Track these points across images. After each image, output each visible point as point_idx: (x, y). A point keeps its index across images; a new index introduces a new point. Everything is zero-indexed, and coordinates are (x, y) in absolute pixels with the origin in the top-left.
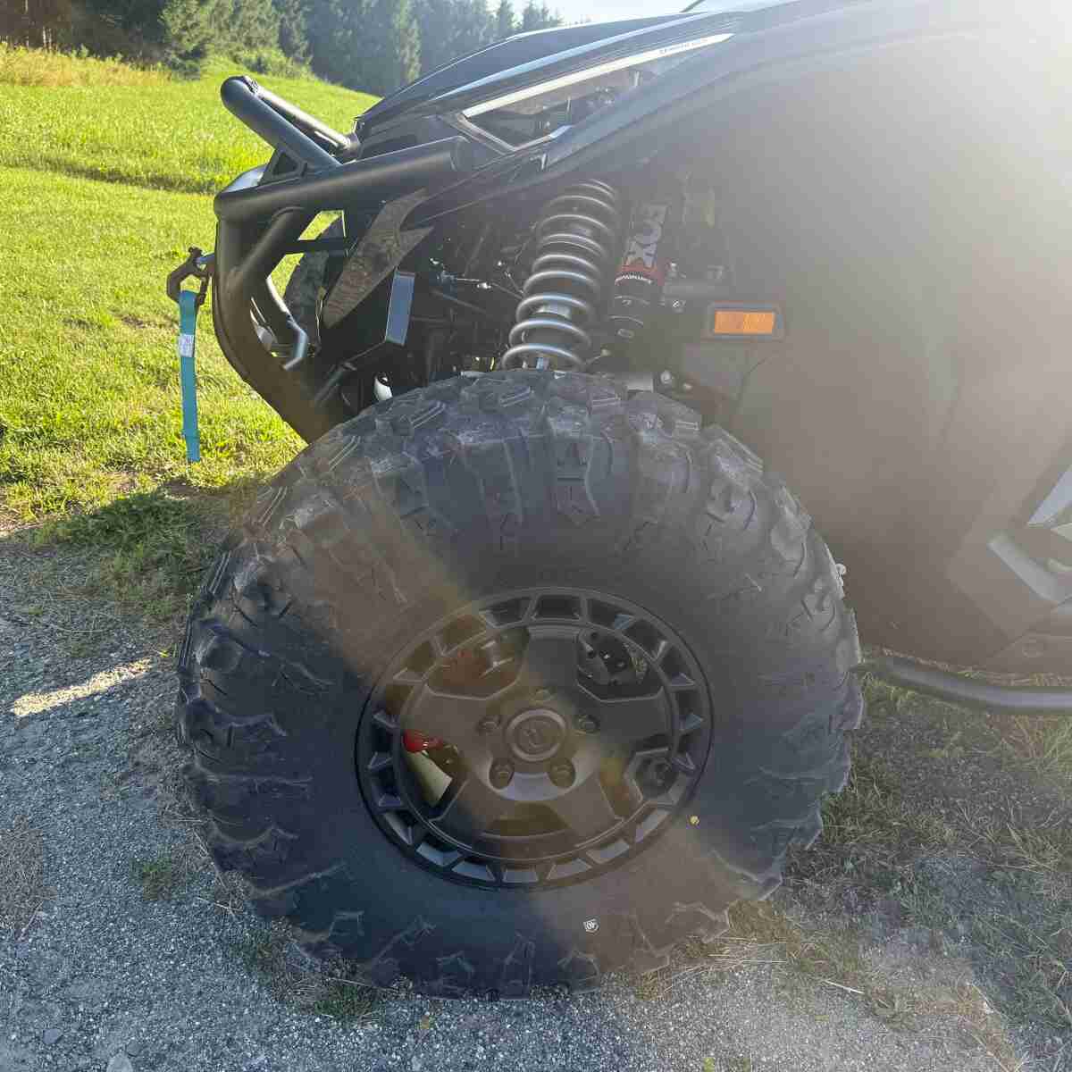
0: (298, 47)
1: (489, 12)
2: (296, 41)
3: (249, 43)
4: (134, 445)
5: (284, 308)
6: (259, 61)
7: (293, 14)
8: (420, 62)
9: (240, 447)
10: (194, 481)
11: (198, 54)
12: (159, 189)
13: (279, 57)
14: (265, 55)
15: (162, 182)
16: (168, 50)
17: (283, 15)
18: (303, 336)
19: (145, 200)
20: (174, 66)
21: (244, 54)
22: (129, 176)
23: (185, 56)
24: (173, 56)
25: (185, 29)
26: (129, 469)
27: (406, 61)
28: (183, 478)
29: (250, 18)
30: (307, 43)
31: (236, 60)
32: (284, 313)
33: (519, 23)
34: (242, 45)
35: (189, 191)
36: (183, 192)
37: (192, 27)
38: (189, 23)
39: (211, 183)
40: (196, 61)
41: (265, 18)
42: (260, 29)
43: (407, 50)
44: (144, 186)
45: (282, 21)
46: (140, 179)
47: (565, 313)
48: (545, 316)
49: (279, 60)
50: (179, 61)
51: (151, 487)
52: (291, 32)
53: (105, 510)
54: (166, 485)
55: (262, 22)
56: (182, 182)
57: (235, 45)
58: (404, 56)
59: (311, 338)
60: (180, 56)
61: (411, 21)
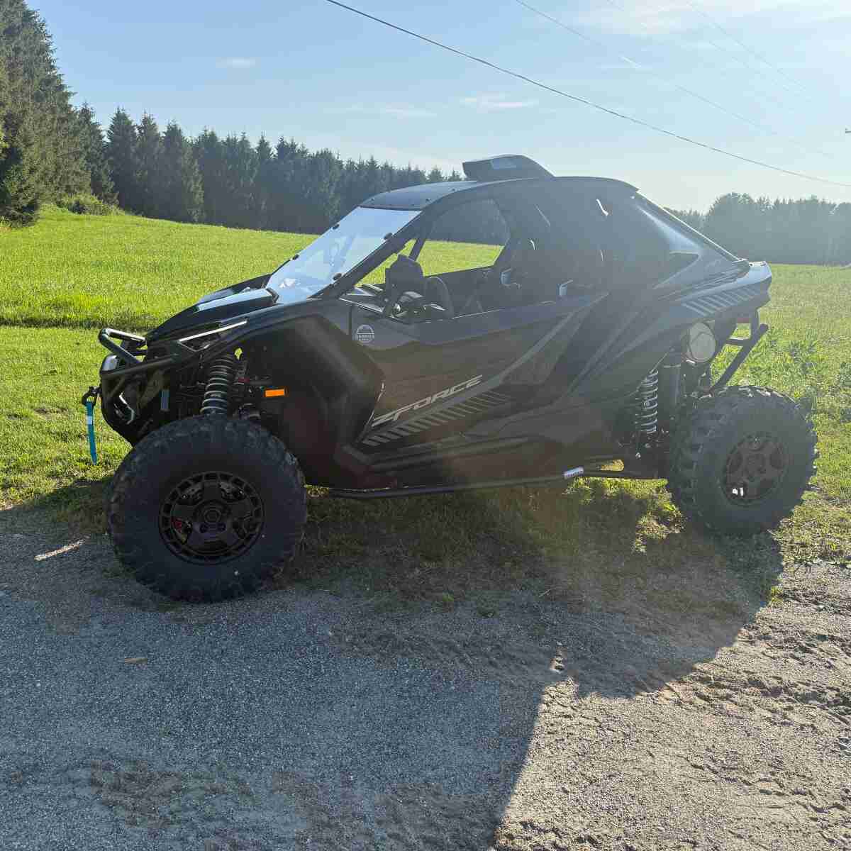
0: (106, 187)
1: (252, 149)
2: (105, 183)
3: (69, 190)
4: (58, 467)
5: (125, 402)
6: (78, 203)
7: (100, 163)
8: (203, 190)
9: (106, 463)
10: (88, 479)
11: (32, 207)
12: (31, 327)
13: (93, 200)
14: (82, 199)
15: (31, 322)
16: (8, 207)
17: (94, 165)
18: (133, 411)
19: (25, 336)
20: (14, 218)
21: (65, 200)
22: (10, 320)
23: (22, 210)
24: (13, 211)
25: (21, 191)
26: (58, 477)
27: (192, 189)
28: (83, 478)
29: (68, 173)
30: (113, 183)
31: (60, 204)
32: (125, 404)
33: (274, 156)
34: (63, 192)
35: (50, 326)
36: (47, 327)
37: (25, 189)
38: (23, 186)
39: (65, 318)
40: (31, 213)
41: (80, 170)
42: (76, 180)
43: (192, 181)
44: (21, 326)
45: (93, 169)
46: (18, 321)
47: (219, 396)
48: (213, 397)
49: (93, 202)
50: (18, 214)
51: (70, 483)
52: (100, 176)
53: (52, 494)
54: (75, 482)
55: (77, 173)
56: (45, 320)
57: (58, 193)
58: (190, 186)
59: (136, 412)
60: (19, 210)
61: (193, 162)
